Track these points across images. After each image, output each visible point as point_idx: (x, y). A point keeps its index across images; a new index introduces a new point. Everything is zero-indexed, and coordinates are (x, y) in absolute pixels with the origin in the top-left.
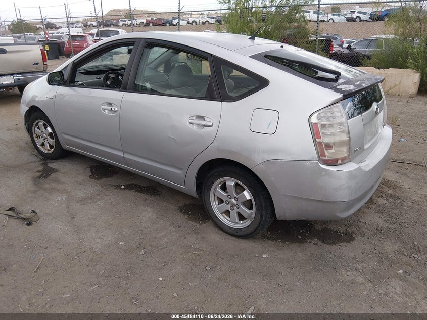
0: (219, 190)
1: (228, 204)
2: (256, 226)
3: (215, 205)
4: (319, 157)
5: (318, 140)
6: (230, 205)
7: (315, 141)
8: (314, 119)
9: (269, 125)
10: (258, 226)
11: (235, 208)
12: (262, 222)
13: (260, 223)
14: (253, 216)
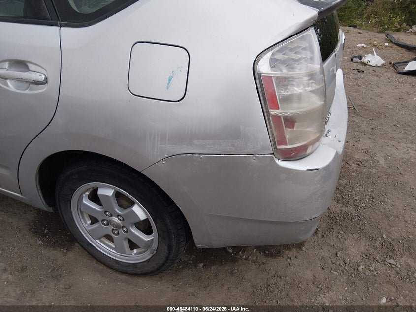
0: (86, 202)
1: (108, 224)
2: (161, 262)
3: (84, 226)
4: (275, 146)
5: (273, 112)
6: (111, 227)
7: (266, 114)
8: (264, 67)
9: (170, 80)
10: (166, 262)
11: (121, 231)
12: (172, 255)
13: (167, 258)
14: (155, 246)
